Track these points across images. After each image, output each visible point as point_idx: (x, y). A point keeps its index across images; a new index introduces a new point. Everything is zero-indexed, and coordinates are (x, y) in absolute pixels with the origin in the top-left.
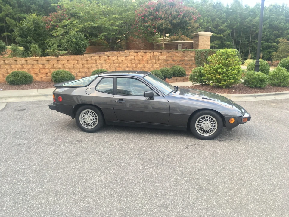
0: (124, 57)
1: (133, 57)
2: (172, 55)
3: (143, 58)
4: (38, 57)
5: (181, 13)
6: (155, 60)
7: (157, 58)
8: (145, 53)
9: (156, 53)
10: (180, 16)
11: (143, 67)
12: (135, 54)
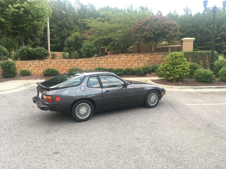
0: (117, 59)
1: (124, 59)
2: (154, 57)
3: (131, 59)
4: (65, 60)
5: (161, 26)
6: (140, 61)
7: (142, 59)
8: (133, 55)
9: (141, 56)
10: (161, 28)
11: (131, 65)
12: (126, 56)
